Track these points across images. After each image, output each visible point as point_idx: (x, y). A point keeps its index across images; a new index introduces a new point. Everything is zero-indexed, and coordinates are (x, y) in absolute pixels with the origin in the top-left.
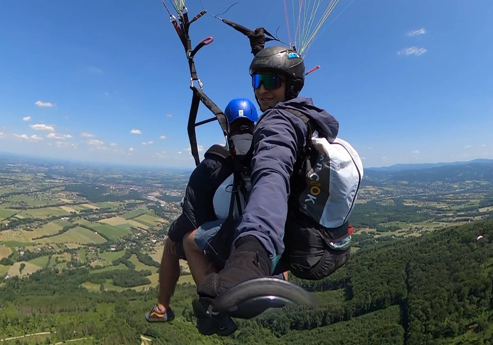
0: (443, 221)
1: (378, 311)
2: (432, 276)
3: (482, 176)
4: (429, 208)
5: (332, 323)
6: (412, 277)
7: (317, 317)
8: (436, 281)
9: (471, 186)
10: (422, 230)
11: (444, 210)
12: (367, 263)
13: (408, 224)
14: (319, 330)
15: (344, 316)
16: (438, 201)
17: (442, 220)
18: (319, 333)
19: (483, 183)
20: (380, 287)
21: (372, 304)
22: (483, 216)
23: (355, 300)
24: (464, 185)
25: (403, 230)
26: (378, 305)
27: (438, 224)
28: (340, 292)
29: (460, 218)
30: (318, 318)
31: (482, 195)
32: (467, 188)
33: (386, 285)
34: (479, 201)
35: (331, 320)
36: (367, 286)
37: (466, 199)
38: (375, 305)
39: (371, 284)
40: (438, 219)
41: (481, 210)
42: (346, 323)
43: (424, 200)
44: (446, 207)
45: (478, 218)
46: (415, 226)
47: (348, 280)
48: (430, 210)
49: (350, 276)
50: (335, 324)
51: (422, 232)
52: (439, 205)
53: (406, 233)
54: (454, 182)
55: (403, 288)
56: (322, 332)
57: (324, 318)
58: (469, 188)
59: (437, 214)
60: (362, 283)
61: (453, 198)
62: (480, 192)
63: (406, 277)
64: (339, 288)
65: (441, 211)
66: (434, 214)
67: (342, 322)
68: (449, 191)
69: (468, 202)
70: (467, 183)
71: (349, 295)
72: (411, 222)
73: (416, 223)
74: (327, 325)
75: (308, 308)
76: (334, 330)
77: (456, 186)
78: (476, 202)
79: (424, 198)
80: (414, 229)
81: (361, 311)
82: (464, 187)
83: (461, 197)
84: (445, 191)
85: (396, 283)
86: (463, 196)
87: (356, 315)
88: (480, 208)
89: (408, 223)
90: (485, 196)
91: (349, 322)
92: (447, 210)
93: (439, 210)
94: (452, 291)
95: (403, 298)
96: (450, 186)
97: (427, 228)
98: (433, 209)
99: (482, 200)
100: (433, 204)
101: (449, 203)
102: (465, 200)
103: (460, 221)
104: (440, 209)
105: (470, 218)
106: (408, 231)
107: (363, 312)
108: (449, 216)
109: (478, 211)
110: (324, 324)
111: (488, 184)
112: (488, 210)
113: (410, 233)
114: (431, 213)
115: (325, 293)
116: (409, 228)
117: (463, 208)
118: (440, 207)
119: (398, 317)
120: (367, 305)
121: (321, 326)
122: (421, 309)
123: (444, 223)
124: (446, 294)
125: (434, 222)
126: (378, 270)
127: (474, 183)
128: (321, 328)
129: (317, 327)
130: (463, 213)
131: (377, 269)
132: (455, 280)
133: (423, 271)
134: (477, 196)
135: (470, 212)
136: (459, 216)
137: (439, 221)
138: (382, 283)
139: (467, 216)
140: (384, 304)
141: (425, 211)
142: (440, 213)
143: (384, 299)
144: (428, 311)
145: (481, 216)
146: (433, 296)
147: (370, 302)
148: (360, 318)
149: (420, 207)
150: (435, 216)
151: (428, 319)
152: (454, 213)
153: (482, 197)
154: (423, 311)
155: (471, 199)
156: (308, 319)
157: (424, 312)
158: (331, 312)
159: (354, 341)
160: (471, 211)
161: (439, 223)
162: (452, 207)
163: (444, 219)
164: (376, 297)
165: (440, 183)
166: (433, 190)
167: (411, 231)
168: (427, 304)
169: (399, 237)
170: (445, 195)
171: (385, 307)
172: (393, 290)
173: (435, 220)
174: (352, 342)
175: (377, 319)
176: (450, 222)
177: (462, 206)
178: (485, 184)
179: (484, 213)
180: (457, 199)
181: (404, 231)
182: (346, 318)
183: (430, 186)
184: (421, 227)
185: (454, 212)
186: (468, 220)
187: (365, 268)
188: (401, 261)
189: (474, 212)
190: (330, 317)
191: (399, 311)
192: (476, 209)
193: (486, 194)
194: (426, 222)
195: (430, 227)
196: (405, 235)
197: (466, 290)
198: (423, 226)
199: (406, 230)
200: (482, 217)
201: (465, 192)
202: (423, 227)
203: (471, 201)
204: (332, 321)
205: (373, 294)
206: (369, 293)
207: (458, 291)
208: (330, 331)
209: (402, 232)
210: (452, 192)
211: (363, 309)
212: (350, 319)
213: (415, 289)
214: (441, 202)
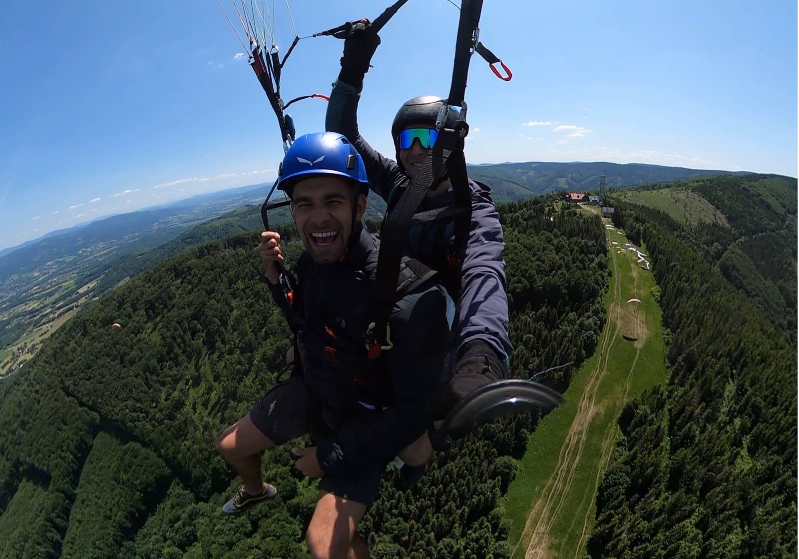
0: (44, 324)
1: (89, 456)
2: (103, 377)
3: (64, 251)
4: (19, 316)
5: (67, 520)
6: (82, 395)
7: (48, 534)
8: (114, 379)
9: (55, 268)
10: (28, 347)
11: (37, 310)
12: (16, 425)
13: (6, 350)
14: (68, 542)
15: (67, 499)
16: (23, 301)
17: (42, 322)
18: (73, 544)
19: (69, 259)
20: (63, 435)
21: (75, 457)
22: (87, 296)
23: (54, 474)
24: (45, 269)
25: (5, 361)
26: (83, 451)
27: (41, 329)
28: (25, 487)
29: (62, 310)
30: (52, 534)
31: (72, 274)
32: (51, 271)
33: (64, 427)
34: (72, 281)
35: (63, 518)
36: (48, 448)
37: (56, 285)
38: (80, 455)
39: (49, 441)
40: (37, 324)
41: (81, 291)
42: (77, 503)
43: (6, 309)
44: (38, 305)
45: (82, 301)
46: (15, 348)
47: (17, 464)
48: (21, 318)
49: (14, 458)
50: (71, 517)
51: (28, 350)
52: (27, 306)
53: (12, 364)
54: (32, 270)
55: (86, 412)
56: (73, 538)
57: (55, 526)
58: (53, 271)
59: (32, 319)
60: (39, 451)
61: (40, 290)
62: (69, 271)
63: (76, 401)
64: (18, 486)
65: (35, 312)
66: (28, 321)
67: (73, 507)
68: (31, 283)
69: (61, 287)
70: (48, 266)
71: (41, 478)
72: (8, 345)
73: (15, 343)
74: (67, 528)
75: (22, 543)
76: (80, 522)
77: (36, 274)
78: (70, 284)
79: (5, 306)
80: (17, 352)
81: (74, 475)
82: (47, 271)
83: (49, 286)
84: (26, 285)
85: (74, 415)
86: (51, 284)
87: (75, 484)
88: (78, 289)
89: (4, 349)
90: (77, 273)
91: (79, 498)
92: (42, 308)
93: (31, 312)
94: (141, 373)
95: (98, 421)
96: (29, 277)
97: (32, 341)
98: (24, 314)
99: (76, 279)
100: (20, 308)
101: (38, 298)
102: (56, 287)
103: (63, 313)
104: (33, 311)
105: (74, 304)
106: (12, 359)
107: (77, 473)
108: (47, 314)
109: (78, 293)
110: (62, 531)
111: (75, 259)
112: (89, 288)
113: (17, 360)
114: (25, 320)
115: (12, 508)
116: (11, 353)
117: (58, 297)
118: (31, 308)
119: (115, 442)
120: (72, 462)
121: (63, 538)
122: (130, 411)
123: (47, 325)
124: (139, 380)
125: (34, 330)
126: (38, 421)
127: (57, 262)
128: (67, 538)
129: (62, 544)
130: (62, 303)
131: (35, 420)
132: (132, 363)
133: (88, 380)
134: (68, 278)
135: (69, 298)
136: (59, 308)
137: (39, 326)
138: (60, 430)
139: (68, 305)
140: (86, 444)
141: (15, 322)
142: (35, 316)
143: (82, 440)
144: (139, 407)
145: (84, 297)
146: (128, 391)
147: (71, 457)
148: (81, 482)
149: (6, 320)
150: (32, 321)
151: (147, 413)
152: (52, 308)
153: (74, 276)
154: (135, 411)
155: (63, 282)
156: (43, 550)
157: (137, 412)
158: (53, 512)
159: (113, 502)
160: (69, 296)
161: (40, 327)
162: (45, 302)
163: (45, 320)
164: (72, 447)
165: (16, 277)
166: (10, 290)
167: (15, 357)
168: (130, 403)
169: (7, 373)
170: (28, 290)
171: (91, 447)
172: (79, 424)
173: (34, 326)
174: (114, 505)
175: (97, 464)
176: (53, 320)
177: (57, 295)
178: (71, 260)
179: (86, 293)
180: (45, 290)
181: (8, 363)
182: (71, 498)
183: (5, 287)
184: (23, 344)
185: (51, 306)
186: (72, 309)
187: (20, 431)
188: (52, 390)
189: (74, 296)
190: (59, 517)
191: (108, 436)
192: (73, 291)
193: (77, 272)
194: (25, 335)
195: (36, 338)
196: (12, 366)
197: (154, 362)
198: (26, 341)
199: (9, 359)
200: (86, 298)
201: (50, 277)
202: (26, 344)
203: (63, 284)
204: (65, 518)
205: (65, 448)
206: (59, 451)
207: (147, 369)
208: (77, 528)
209: (6, 364)
210: (35, 282)
211: (73, 469)
212: (75, 495)
213: (100, 403)
214: (28, 301)
